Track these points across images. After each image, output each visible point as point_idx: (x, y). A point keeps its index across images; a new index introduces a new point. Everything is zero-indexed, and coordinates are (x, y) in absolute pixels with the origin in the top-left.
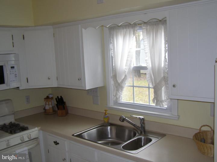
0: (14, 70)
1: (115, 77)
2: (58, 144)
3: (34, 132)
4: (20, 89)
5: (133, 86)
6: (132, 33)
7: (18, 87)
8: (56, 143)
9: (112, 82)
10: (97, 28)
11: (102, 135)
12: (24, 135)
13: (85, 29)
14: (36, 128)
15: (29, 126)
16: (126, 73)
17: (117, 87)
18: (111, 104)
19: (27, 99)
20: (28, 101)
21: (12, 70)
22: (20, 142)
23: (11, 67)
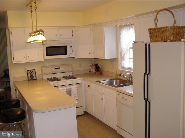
0: (72, 48)
1: (121, 53)
2: (90, 86)
3: (79, 80)
4: (75, 58)
5: (130, 58)
6: (129, 29)
7: (74, 57)
8: (89, 86)
9: (120, 56)
10: (110, 27)
11: (111, 84)
12: (74, 81)
13: (105, 27)
14: (81, 78)
15: (77, 77)
16: (125, 51)
17: (121, 58)
18: (120, 68)
19: (80, 65)
20: (80, 66)
21: (71, 48)
22: (72, 84)
23: (71, 47)
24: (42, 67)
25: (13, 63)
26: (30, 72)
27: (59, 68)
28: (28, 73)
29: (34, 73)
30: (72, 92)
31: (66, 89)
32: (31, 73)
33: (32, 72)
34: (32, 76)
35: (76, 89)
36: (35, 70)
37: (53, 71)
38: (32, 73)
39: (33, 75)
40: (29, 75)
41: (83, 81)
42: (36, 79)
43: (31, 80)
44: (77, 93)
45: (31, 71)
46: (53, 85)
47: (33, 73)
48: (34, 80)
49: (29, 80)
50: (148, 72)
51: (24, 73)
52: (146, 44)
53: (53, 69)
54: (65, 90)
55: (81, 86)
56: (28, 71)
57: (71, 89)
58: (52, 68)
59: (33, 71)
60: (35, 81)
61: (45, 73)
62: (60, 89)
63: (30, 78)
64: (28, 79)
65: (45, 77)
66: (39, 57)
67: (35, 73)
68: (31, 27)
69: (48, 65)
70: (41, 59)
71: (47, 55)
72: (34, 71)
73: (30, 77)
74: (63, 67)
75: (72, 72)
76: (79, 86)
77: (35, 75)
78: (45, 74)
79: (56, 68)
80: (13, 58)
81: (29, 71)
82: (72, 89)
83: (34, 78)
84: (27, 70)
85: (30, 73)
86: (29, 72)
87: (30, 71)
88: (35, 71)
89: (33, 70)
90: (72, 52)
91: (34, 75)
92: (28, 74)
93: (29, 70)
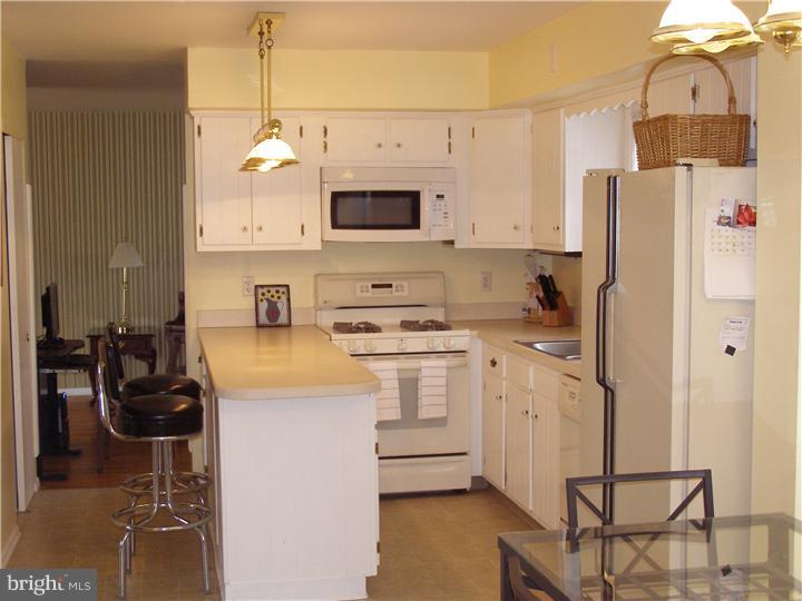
0: (442, 202)
2: (496, 364)
3: (458, 338)
4: (457, 247)
7: (452, 242)
8: (493, 363)
12: (438, 339)
14: (467, 332)
15: (453, 326)
19: (485, 279)
20: (485, 285)
21: (438, 202)
22: (426, 350)
23: (438, 196)
24: (317, 276)
25: (199, 250)
26: (268, 296)
27: (390, 286)
28: (260, 297)
29: (284, 298)
30: (423, 382)
31: (399, 370)
32: (272, 296)
33: (276, 295)
34: (273, 312)
35: (444, 372)
36: (288, 286)
37: (359, 294)
38: (275, 299)
39: (279, 305)
40: (264, 306)
41: (479, 343)
42: (289, 325)
43: (269, 326)
44: (443, 390)
45: (273, 290)
46: (346, 349)
47: (279, 298)
48: (279, 326)
49: (259, 326)
50: (610, 279)
51: (244, 295)
52: (609, 178)
53: (362, 287)
54: (395, 375)
55: (465, 365)
56: (260, 291)
57: (420, 370)
58: (358, 285)
59: (281, 290)
60: (283, 333)
61: (325, 302)
62: (371, 365)
63: (264, 319)
64: (257, 321)
65: (328, 319)
66: (303, 233)
67: (289, 300)
68: (255, 109)
69: (342, 269)
70: (312, 243)
71: (335, 225)
72: (284, 289)
73: (267, 313)
74: (405, 284)
75: (445, 305)
76: (454, 361)
77: (286, 306)
78: (327, 306)
79: (374, 286)
80: (201, 229)
81: (265, 290)
82: (425, 372)
83: (283, 319)
84: (256, 286)
85: (268, 300)
86: (263, 294)
87: (269, 291)
88: (288, 290)
89: (279, 286)
90: (442, 221)
91: (282, 307)
92: (259, 303)
93: (262, 286)
